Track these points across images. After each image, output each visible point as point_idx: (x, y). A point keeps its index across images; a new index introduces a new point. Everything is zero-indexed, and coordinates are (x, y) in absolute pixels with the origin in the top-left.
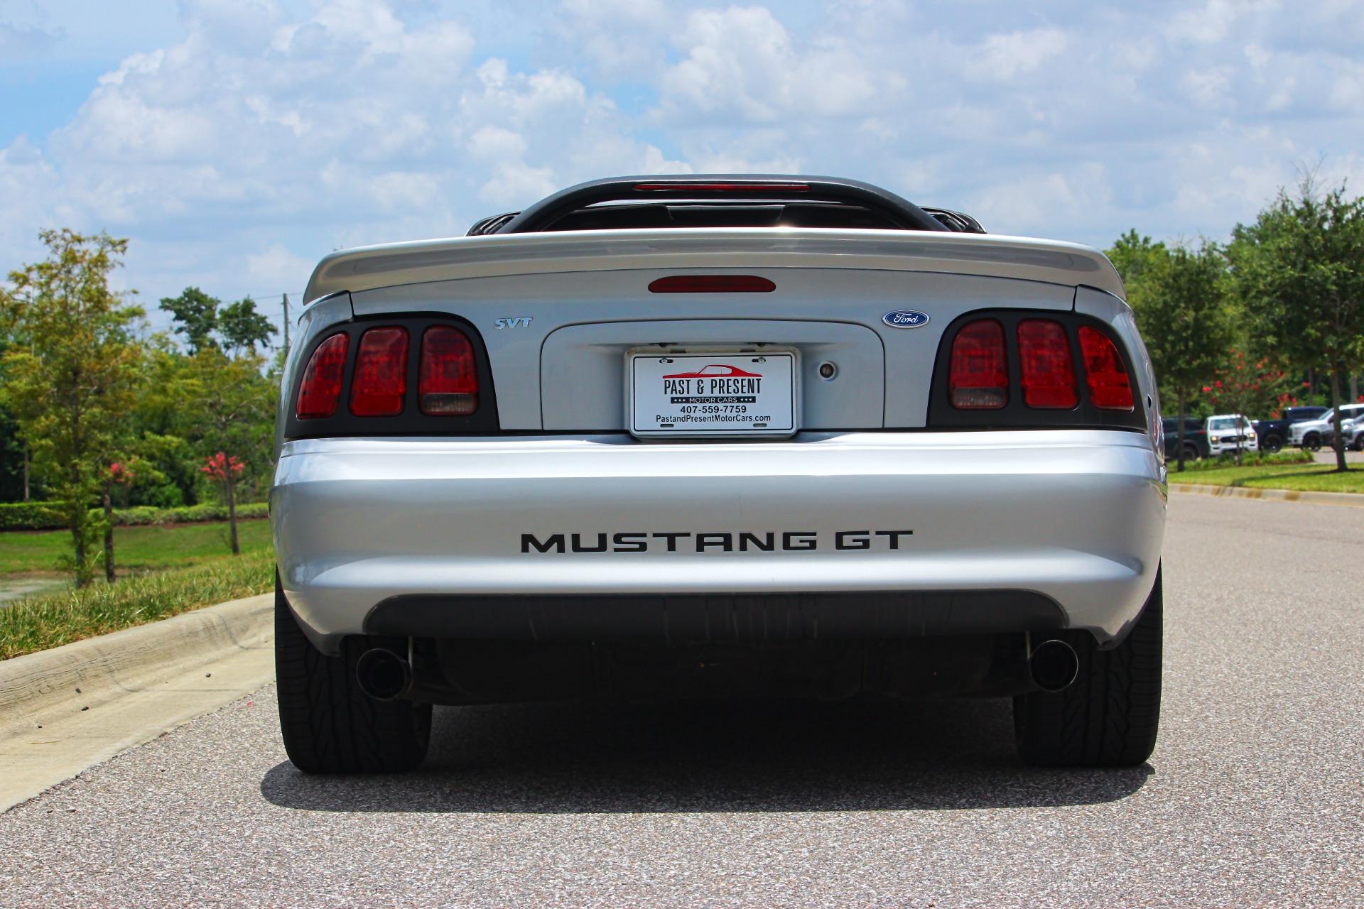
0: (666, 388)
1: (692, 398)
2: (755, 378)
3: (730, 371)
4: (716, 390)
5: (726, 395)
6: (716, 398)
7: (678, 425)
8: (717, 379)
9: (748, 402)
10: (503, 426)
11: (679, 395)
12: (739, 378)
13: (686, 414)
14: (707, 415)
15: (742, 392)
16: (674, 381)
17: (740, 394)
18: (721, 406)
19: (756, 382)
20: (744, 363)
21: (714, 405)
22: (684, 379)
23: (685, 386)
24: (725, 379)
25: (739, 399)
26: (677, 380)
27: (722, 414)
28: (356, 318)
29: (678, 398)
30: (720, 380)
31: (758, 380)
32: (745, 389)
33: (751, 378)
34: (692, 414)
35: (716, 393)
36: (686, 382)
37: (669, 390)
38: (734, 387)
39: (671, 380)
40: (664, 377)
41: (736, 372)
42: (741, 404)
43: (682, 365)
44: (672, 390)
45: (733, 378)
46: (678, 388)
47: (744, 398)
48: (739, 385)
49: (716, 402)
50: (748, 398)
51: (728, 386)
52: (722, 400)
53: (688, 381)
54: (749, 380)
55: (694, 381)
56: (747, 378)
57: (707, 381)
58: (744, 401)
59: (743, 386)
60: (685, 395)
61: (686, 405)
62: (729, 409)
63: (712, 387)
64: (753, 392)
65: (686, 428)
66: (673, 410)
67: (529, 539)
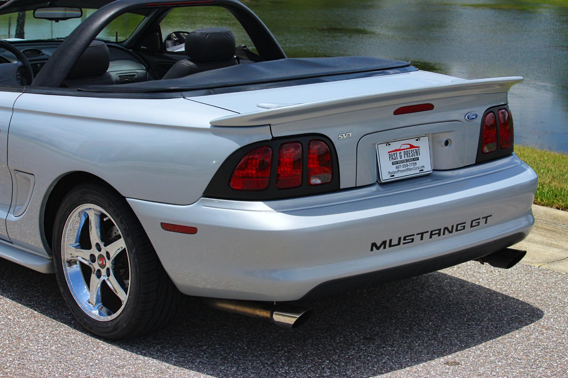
0: (390, 158)
1: (399, 161)
2: (418, 148)
3: (409, 146)
4: (406, 156)
5: (409, 158)
6: (406, 160)
7: (396, 175)
8: (405, 151)
9: (417, 160)
10: (342, 187)
11: (394, 161)
12: (413, 149)
13: (398, 169)
14: (405, 168)
15: (414, 156)
16: (392, 154)
17: (414, 157)
18: (408, 163)
19: (418, 150)
20: (412, 141)
21: (406, 163)
22: (395, 152)
23: (395, 156)
24: (408, 150)
25: (414, 160)
26: (393, 153)
27: (409, 167)
28: (274, 139)
29: (394, 162)
30: (407, 151)
31: (419, 149)
32: (415, 155)
33: (416, 149)
34: (400, 169)
35: (406, 158)
36: (396, 154)
37: (391, 158)
38: (411, 154)
39: (391, 153)
40: (389, 152)
41: (412, 147)
42: (414, 162)
43: (395, 146)
44: (392, 158)
45: (410, 150)
46: (394, 157)
47: (415, 158)
48: (413, 153)
49: (407, 162)
50: (416, 158)
51: (410, 154)
52: (407, 161)
53: (396, 153)
54: (416, 150)
55: (398, 152)
56: (415, 149)
57: (402, 152)
58: (415, 160)
59: (414, 153)
60: (396, 160)
61: (397, 165)
62: (411, 164)
63: (404, 155)
64: (418, 155)
65: (398, 176)
66: (393, 168)
67: (374, 245)
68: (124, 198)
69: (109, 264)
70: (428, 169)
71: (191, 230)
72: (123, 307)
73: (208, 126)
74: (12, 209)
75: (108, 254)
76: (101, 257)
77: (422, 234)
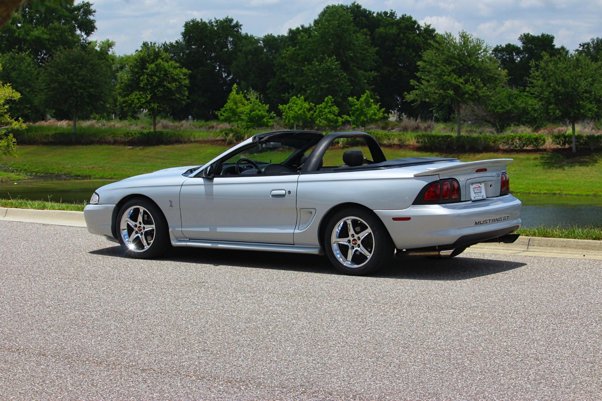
0: (473, 191)
10: (462, 200)
13: (476, 196)
14: (478, 196)
15: (480, 191)
18: (479, 194)
20: (479, 185)
28: (440, 180)
30: (478, 189)
31: (481, 188)
39: (473, 189)
41: (479, 187)
43: (474, 186)
52: (478, 192)
55: (475, 189)
58: (481, 193)
60: (475, 192)
61: (476, 194)
65: (477, 198)
66: (474, 195)
67: (476, 222)
68: (372, 211)
69: (359, 242)
70: (485, 197)
71: (408, 219)
72: (368, 261)
73: (413, 176)
74: (297, 227)
75: (359, 238)
76: (354, 240)
77: (490, 220)
